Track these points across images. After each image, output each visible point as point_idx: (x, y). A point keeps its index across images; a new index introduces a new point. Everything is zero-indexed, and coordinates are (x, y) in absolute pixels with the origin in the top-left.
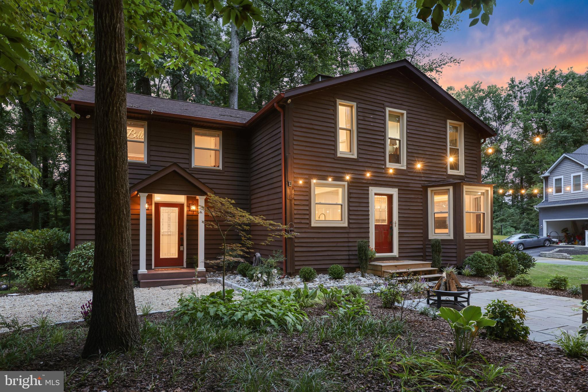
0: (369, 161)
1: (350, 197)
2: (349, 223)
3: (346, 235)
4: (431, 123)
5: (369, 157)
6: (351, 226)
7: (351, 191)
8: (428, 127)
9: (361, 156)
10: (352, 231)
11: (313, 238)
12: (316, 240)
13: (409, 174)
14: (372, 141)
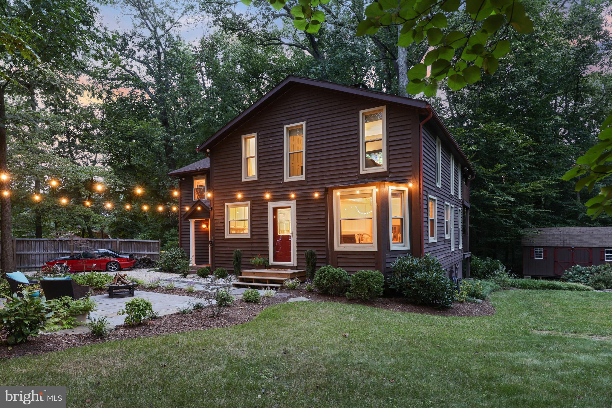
0: (268, 180)
1: (253, 214)
2: (252, 235)
3: (250, 245)
4: (337, 123)
5: (269, 176)
6: (254, 237)
7: (254, 208)
8: (334, 128)
9: (261, 177)
10: (254, 241)
11: (227, 247)
12: (228, 249)
13: (309, 184)
14: (272, 161)
